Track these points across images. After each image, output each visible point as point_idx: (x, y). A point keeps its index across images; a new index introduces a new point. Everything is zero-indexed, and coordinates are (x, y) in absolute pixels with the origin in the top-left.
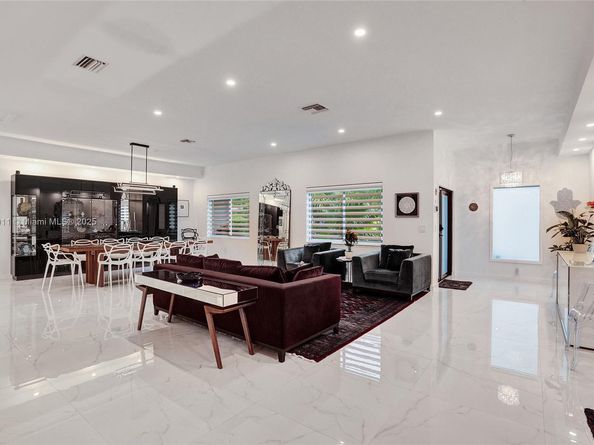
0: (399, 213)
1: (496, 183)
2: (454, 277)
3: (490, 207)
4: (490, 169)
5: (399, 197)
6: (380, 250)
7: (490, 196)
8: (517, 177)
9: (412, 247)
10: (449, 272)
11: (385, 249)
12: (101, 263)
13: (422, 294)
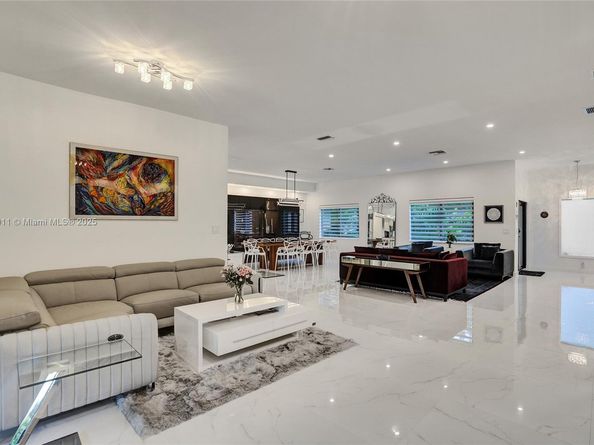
0: (487, 220)
1: (564, 196)
2: (527, 269)
3: (559, 215)
4: (559, 186)
5: (487, 208)
6: (473, 246)
7: (559, 206)
8: (583, 193)
9: (499, 245)
10: (524, 265)
11: (478, 246)
12: (278, 254)
13: (507, 278)
